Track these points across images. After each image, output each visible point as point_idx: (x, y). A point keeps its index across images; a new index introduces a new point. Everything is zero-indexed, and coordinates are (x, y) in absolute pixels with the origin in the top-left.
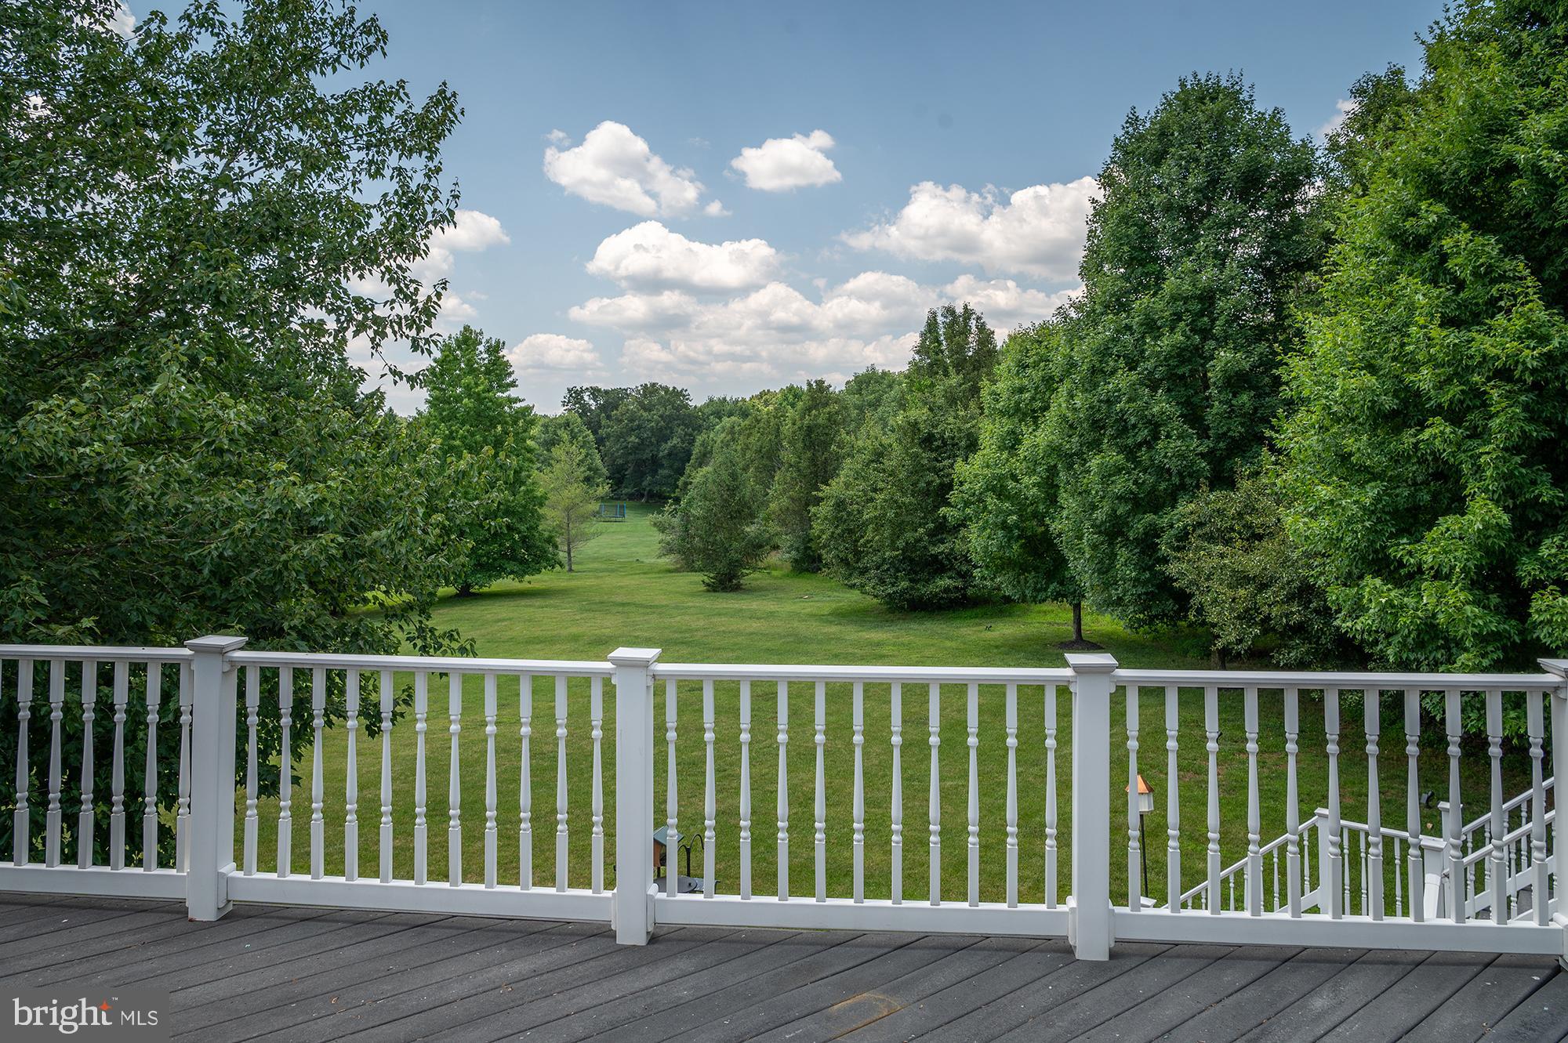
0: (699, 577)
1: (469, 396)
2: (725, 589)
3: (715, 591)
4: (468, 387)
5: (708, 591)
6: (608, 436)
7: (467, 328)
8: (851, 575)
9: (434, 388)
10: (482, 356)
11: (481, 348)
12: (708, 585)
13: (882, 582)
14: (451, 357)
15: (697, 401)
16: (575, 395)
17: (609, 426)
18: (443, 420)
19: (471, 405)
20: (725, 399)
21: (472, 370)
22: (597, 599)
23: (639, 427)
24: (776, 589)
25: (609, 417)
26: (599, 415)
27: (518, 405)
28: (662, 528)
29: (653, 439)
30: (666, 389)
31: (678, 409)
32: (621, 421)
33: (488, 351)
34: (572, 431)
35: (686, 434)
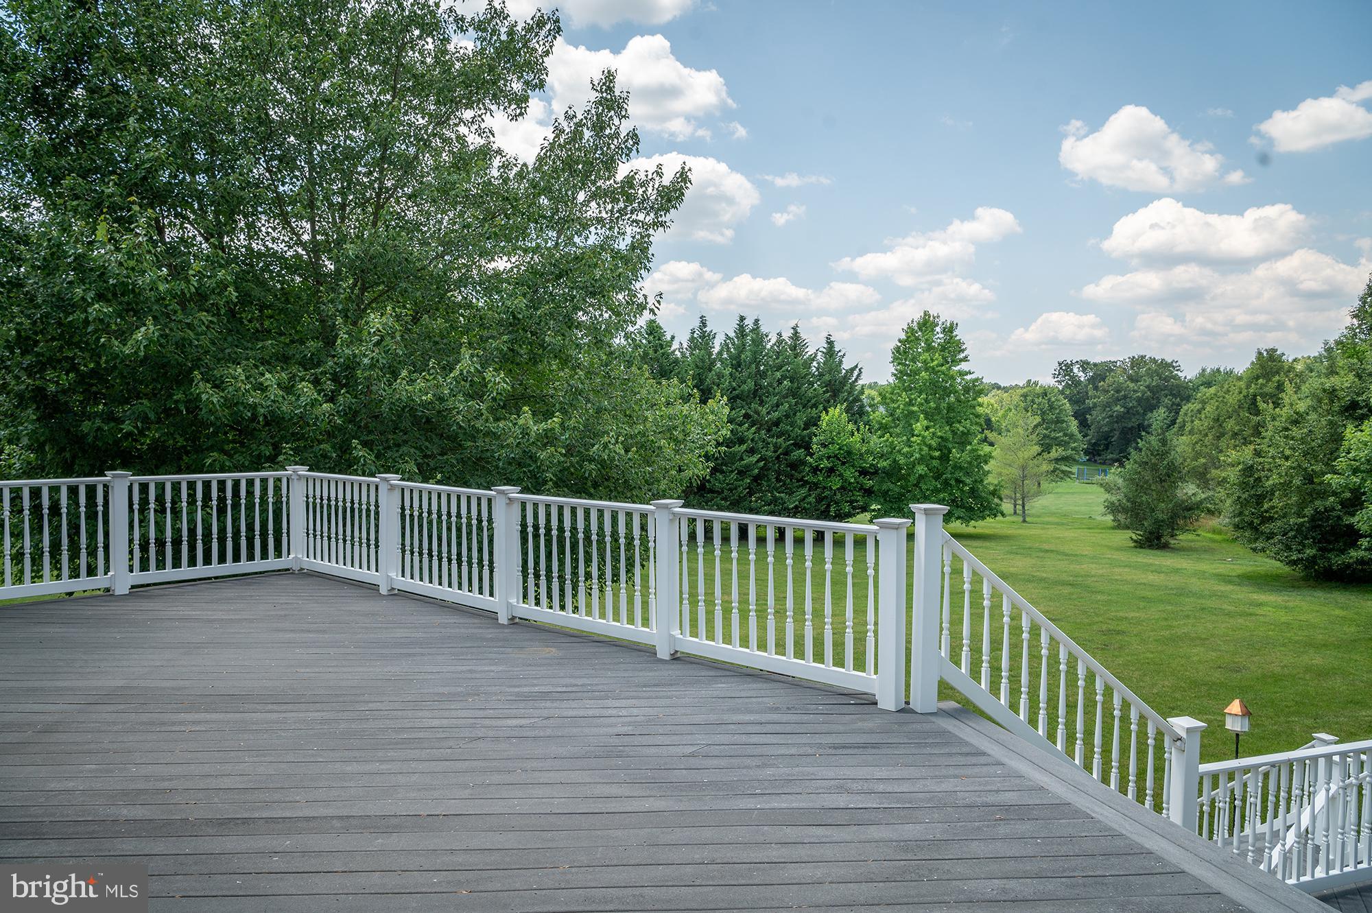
0: (1129, 534)
1: (926, 369)
2: (1151, 547)
3: (1141, 547)
4: (925, 362)
5: (1136, 547)
6: (1095, 405)
7: (926, 313)
8: (1257, 539)
9: (899, 364)
10: (939, 337)
11: (938, 329)
12: (1135, 541)
13: (1289, 548)
14: (913, 338)
15: (1188, 373)
16: (1065, 369)
17: (1095, 397)
18: (905, 390)
19: (927, 377)
20: (1218, 370)
21: (929, 348)
22: (1028, 545)
23: (1125, 397)
24: (1206, 550)
25: (1096, 388)
26: (1086, 386)
27: (968, 377)
28: (1108, 488)
29: (1139, 408)
30: (1154, 361)
31: (1166, 379)
32: (1108, 391)
33: (944, 331)
34: (1049, 400)
35: (1173, 404)
